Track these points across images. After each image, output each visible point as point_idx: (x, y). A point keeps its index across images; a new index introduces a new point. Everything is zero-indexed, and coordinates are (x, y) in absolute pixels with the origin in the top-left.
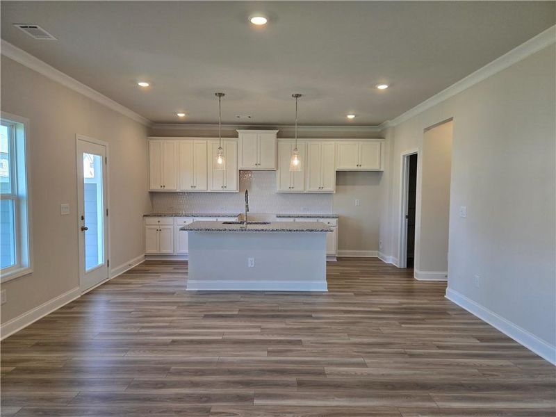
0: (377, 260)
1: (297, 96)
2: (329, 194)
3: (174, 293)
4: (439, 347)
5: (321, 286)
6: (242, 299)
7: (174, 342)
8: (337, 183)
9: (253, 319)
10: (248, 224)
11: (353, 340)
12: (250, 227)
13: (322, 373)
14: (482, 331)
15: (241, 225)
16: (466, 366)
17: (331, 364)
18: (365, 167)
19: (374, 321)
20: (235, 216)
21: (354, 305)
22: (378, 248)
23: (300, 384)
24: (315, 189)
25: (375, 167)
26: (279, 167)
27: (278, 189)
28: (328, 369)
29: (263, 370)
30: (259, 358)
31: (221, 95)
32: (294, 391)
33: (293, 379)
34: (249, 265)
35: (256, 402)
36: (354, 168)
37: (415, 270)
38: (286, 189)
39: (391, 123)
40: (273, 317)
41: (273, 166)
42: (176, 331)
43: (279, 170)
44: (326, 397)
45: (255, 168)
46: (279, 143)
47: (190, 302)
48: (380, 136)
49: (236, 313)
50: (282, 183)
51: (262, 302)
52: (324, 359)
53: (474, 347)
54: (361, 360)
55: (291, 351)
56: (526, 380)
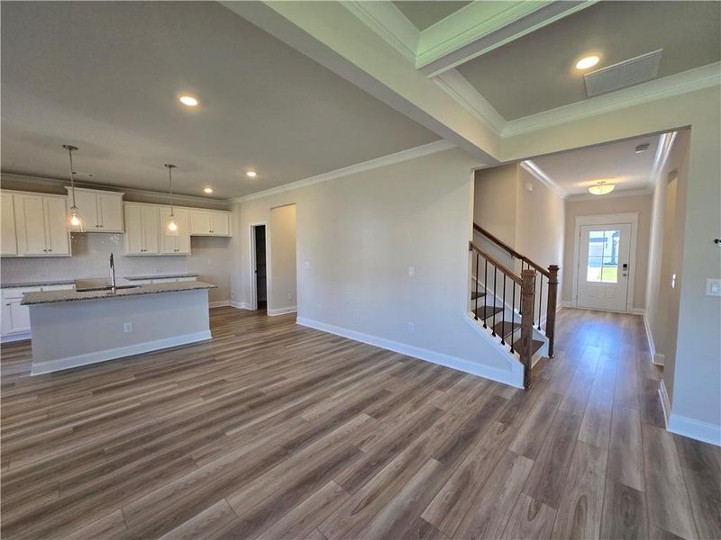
0: (230, 307)
1: (171, 166)
2: (183, 256)
3: (13, 384)
4: (317, 353)
5: (206, 335)
6: (126, 366)
7: (76, 429)
8: (192, 246)
9: (158, 379)
10: (116, 288)
11: (263, 366)
12: (119, 292)
13: (260, 395)
14: (328, 338)
15: (109, 291)
16: (337, 358)
17: (262, 386)
18: (217, 233)
19: (266, 350)
20: (71, 283)
21: (243, 342)
22: (230, 298)
23: (252, 407)
24: (171, 252)
25: (225, 233)
26: (127, 229)
27: (127, 252)
28: (263, 390)
29: (212, 411)
30: (198, 405)
31: (71, 148)
32: (251, 413)
33: (243, 406)
34: (126, 331)
35: (229, 434)
36: (206, 233)
37: (268, 310)
38: (137, 252)
39: (239, 200)
40: (179, 370)
41: (120, 229)
42: (67, 418)
43: (127, 235)
44: (277, 407)
45: (96, 229)
46: (126, 206)
47: (54, 386)
48: (226, 208)
49: (134, 379)
50: (132, 246)
51: (155, 362)
52: (253, 385)
53: (332, 348)
54: (278, 376)
55: (223, 389)
56: (365, 356)
